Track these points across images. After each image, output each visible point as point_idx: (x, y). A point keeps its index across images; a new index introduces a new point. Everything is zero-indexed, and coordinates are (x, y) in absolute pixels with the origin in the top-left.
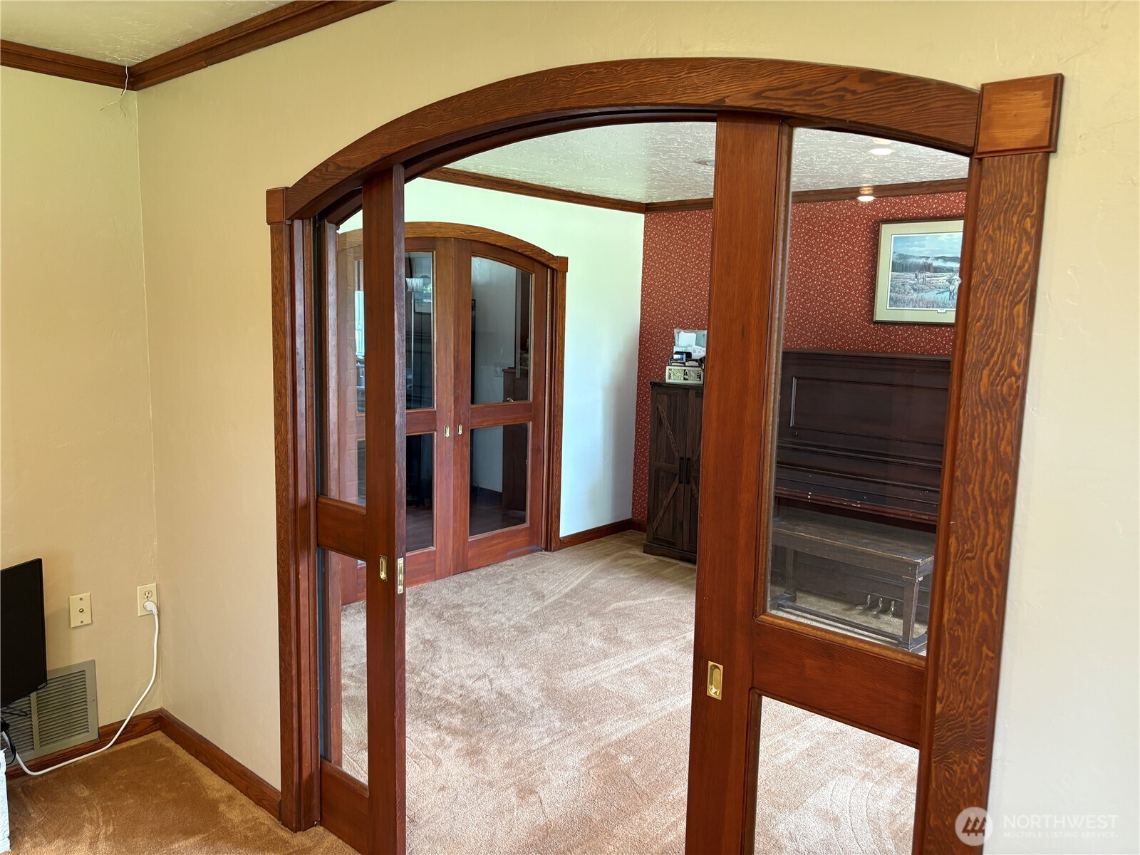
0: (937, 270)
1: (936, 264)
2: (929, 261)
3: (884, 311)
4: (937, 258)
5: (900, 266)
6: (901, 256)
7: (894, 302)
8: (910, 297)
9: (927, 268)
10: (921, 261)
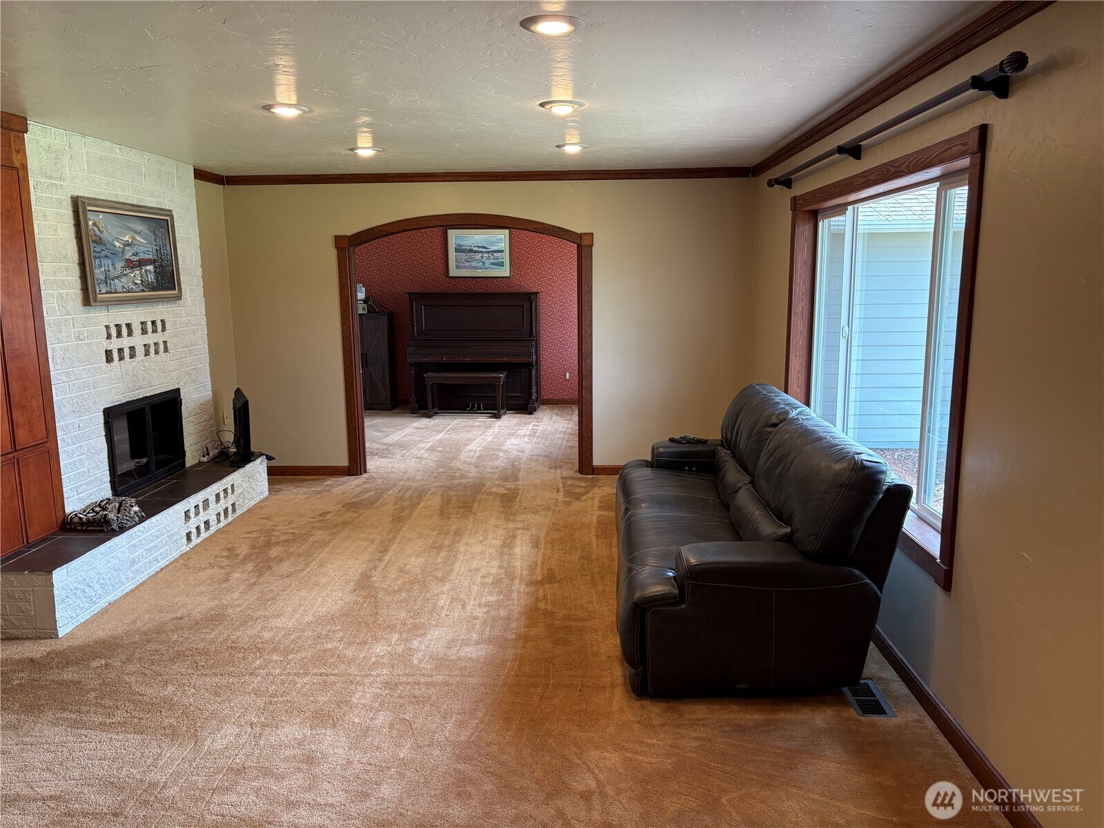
0: (476, 252)
1: (475, 249)
2: (472, 248)
3: (453, 272)
4: (475, 247)
5: (459, 250)
6: (459, 245)
7: (457, 267)
8: (464, 265)
9: (471, 251)
10: (468, 248)
